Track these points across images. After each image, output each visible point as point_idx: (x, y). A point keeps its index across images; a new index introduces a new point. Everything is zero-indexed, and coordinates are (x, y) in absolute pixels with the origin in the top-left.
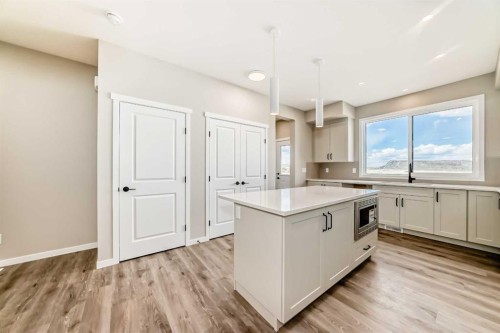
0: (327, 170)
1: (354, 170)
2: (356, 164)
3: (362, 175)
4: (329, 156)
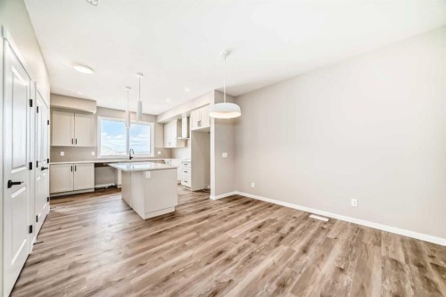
1: (93, 153)
3: (98, 157)
4: (74, 141)
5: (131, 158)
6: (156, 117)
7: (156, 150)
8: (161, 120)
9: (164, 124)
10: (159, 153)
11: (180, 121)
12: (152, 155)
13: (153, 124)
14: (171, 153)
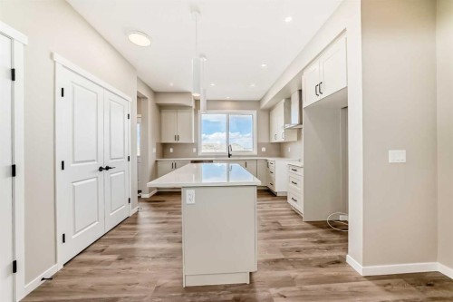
0: (171, 150)
1: (195, 150)
2: (196, 145)
3: (199, 154)
4: (177, 138)
5: (229, 155)
6: (259, 102)
7: (259, 146)
8: (265, 104)
9: (269, 111)
10: (264, 149)
11: (289, 99)
12: (255, 152)
13: (255, 113)
14: (279, 149)
